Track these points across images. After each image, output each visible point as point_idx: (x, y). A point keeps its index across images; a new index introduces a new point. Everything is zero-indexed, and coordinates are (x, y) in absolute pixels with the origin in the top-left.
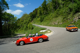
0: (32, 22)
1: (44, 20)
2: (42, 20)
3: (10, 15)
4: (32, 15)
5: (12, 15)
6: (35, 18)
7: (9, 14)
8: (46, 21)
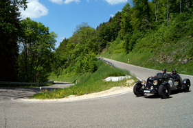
0: (104, 52)
1: (137, 46)
2: (130, 47)
3: (39, 25)
4: (104, 31)
5: (43, 26)
6: (115, 40)
7: (36, 23)
8: (141, 49)
